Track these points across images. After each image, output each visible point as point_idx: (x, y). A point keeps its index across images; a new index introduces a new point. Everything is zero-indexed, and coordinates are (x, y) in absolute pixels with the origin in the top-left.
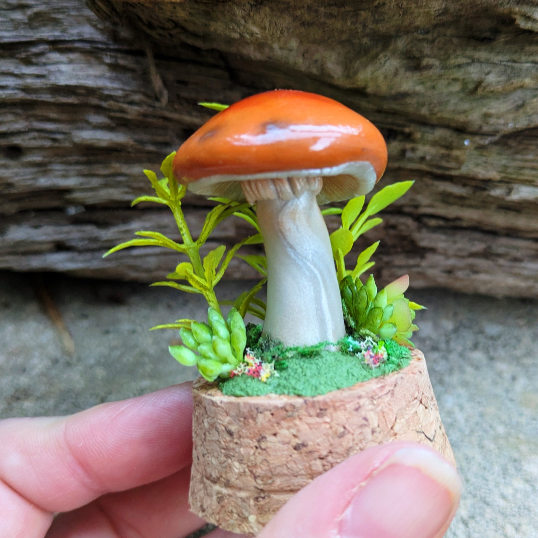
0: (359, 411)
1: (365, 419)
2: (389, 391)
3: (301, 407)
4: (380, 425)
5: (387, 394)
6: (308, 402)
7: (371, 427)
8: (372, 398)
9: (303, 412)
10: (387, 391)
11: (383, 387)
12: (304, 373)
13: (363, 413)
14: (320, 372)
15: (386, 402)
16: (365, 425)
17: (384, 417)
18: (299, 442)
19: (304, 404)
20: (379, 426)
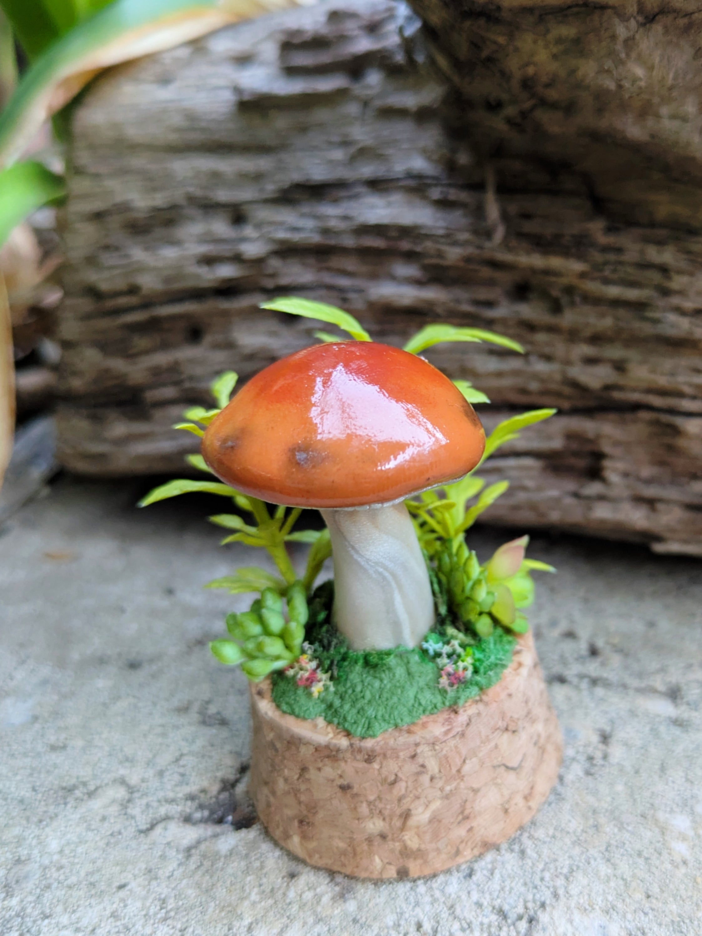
0: (416, 758)
1: (423, 766)
2: (458, 733)
3: (346, 751)
4: (442, 771)
5: (454, 736)
6: (354, 746)
7: (430, 773)
8: (433, 744)
9: (348, 755)
10: (455, 733)
11: (449, 730)
12: (362, 694)
13: (420, 760)
14: (382, 696)
15: (452, 745)
16: (423, 772)
17: (448, 761)
18: (345, 783)
19: (350, 748)
20: (440, 771)
